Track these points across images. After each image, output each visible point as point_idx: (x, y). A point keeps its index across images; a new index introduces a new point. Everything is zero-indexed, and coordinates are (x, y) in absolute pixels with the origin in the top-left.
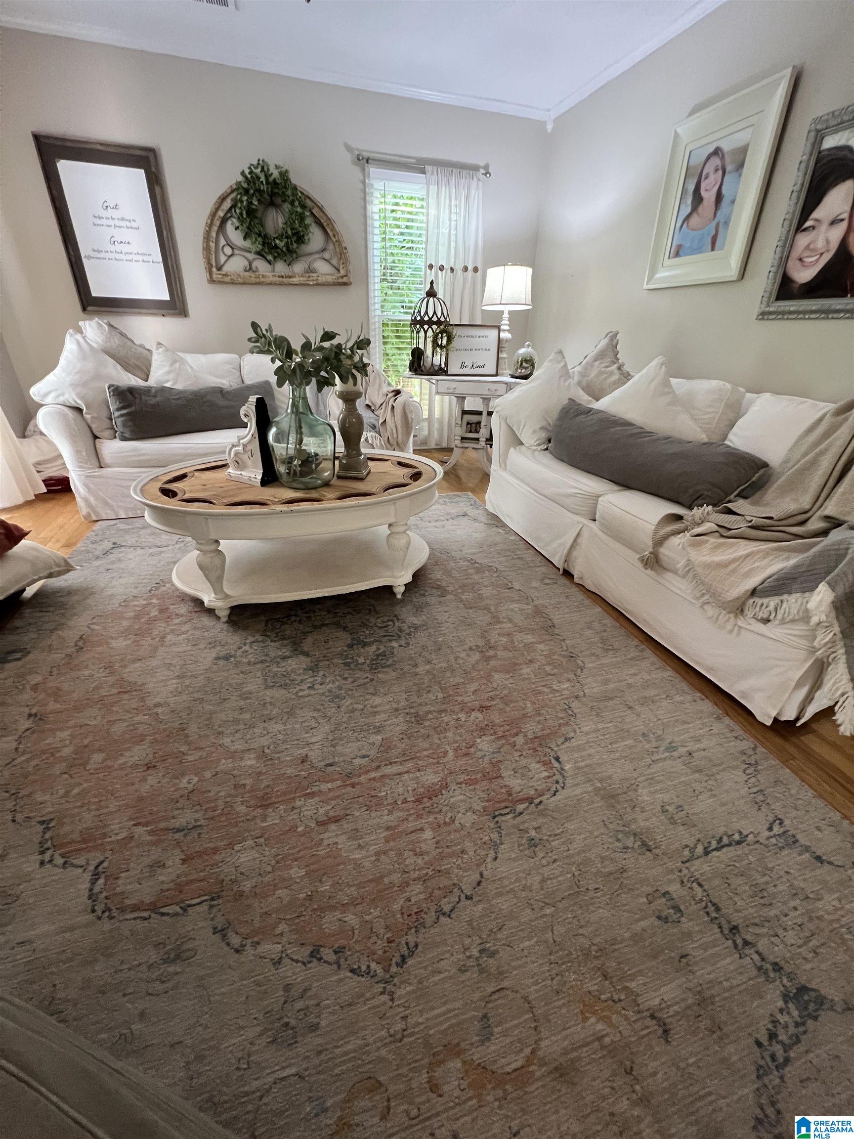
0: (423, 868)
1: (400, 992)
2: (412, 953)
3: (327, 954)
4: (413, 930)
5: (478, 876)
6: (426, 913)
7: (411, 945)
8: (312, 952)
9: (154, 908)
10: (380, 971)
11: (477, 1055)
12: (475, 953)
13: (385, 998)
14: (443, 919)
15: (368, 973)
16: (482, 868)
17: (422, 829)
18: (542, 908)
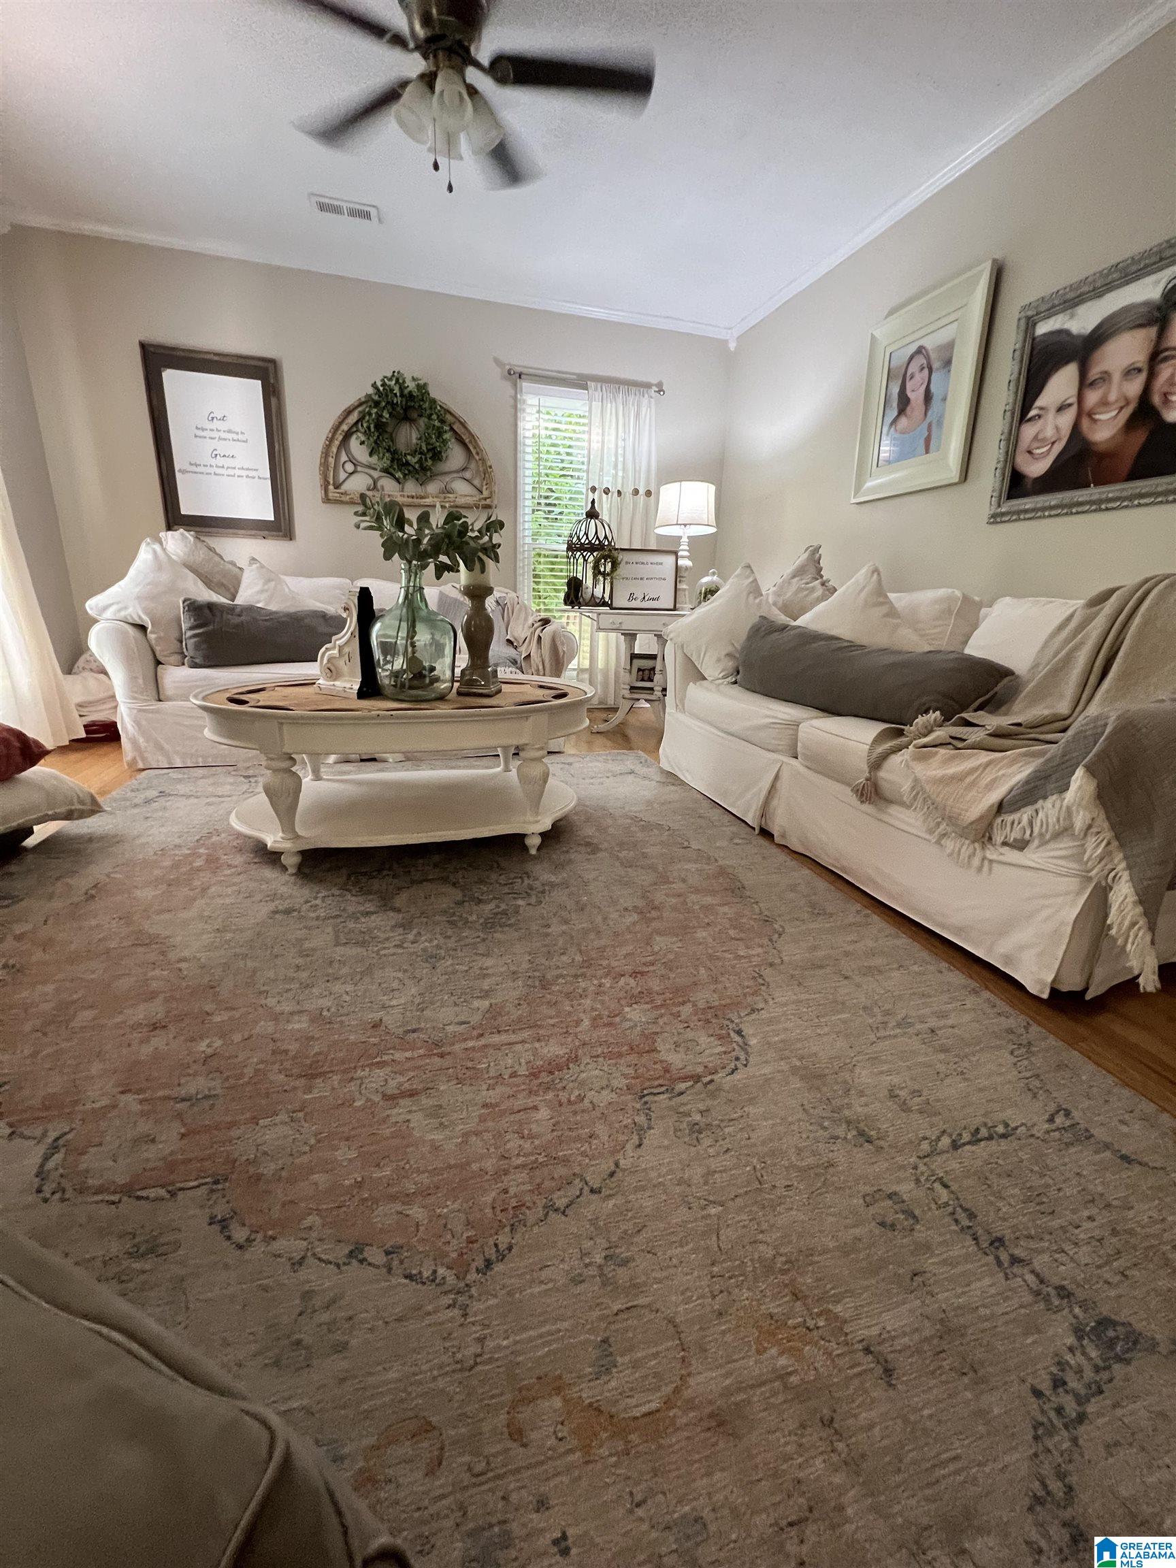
0: (532, 1154)
1: (477, 1306)
2: (501, 1258)
3: (375, 1255)
4: (507, 1229)
5: (613, 1168)
6: (528, 1208)
7: (502, 1247)
8: (351, 1252)
9: (128, 1190)
10: (451, 1280)
11: (588, 1393)
12: (598, 1259)
13: (456, 1312)
14: (552, 1215)
15: (433, 1281)
16: (620, 1156)
17: (535, 1108)
18: (704, 1208)
